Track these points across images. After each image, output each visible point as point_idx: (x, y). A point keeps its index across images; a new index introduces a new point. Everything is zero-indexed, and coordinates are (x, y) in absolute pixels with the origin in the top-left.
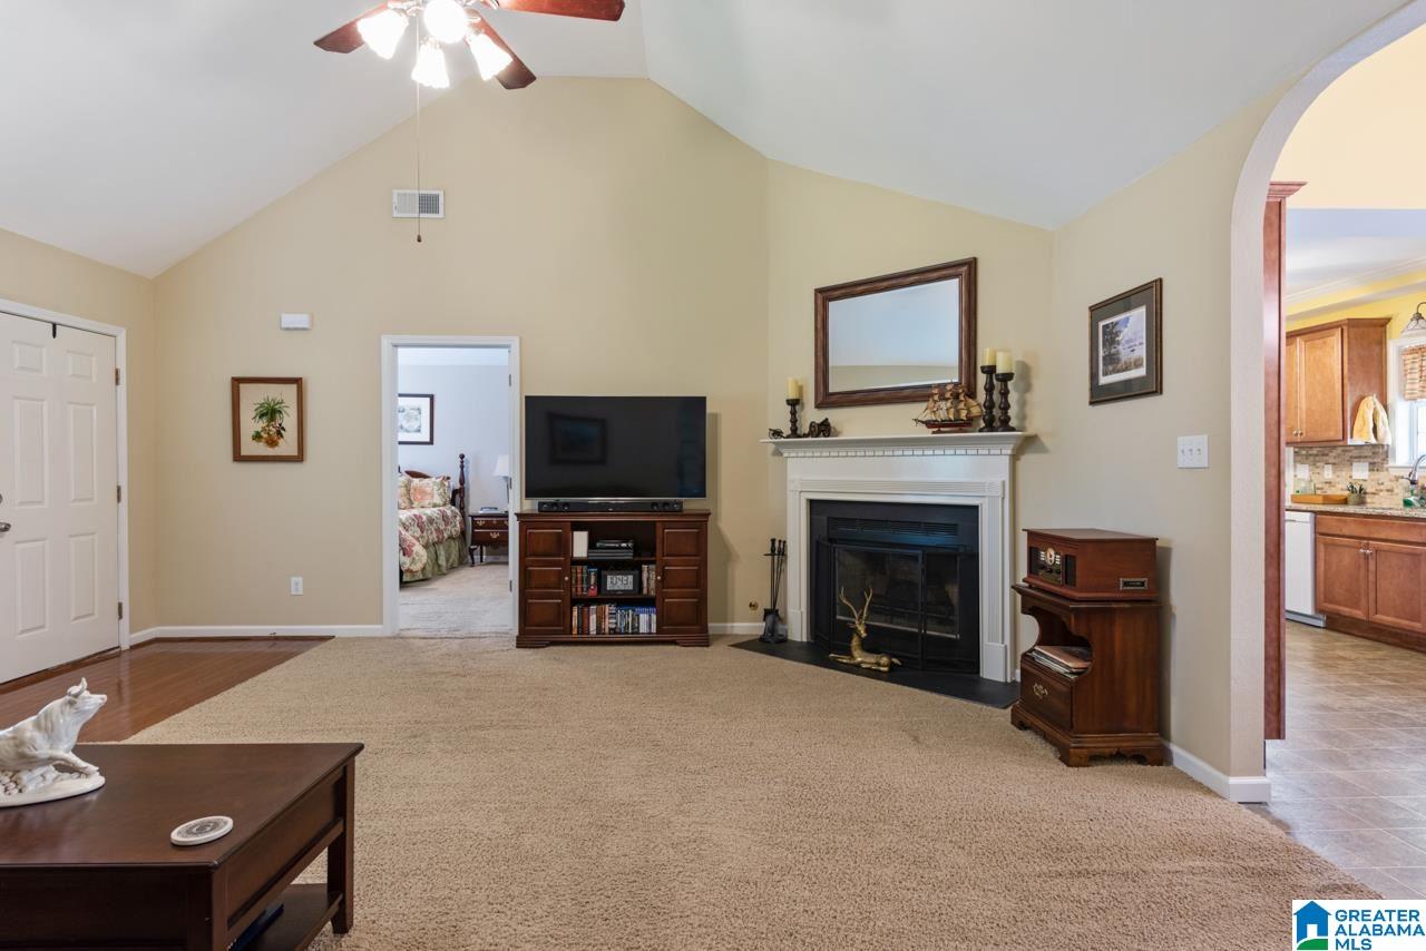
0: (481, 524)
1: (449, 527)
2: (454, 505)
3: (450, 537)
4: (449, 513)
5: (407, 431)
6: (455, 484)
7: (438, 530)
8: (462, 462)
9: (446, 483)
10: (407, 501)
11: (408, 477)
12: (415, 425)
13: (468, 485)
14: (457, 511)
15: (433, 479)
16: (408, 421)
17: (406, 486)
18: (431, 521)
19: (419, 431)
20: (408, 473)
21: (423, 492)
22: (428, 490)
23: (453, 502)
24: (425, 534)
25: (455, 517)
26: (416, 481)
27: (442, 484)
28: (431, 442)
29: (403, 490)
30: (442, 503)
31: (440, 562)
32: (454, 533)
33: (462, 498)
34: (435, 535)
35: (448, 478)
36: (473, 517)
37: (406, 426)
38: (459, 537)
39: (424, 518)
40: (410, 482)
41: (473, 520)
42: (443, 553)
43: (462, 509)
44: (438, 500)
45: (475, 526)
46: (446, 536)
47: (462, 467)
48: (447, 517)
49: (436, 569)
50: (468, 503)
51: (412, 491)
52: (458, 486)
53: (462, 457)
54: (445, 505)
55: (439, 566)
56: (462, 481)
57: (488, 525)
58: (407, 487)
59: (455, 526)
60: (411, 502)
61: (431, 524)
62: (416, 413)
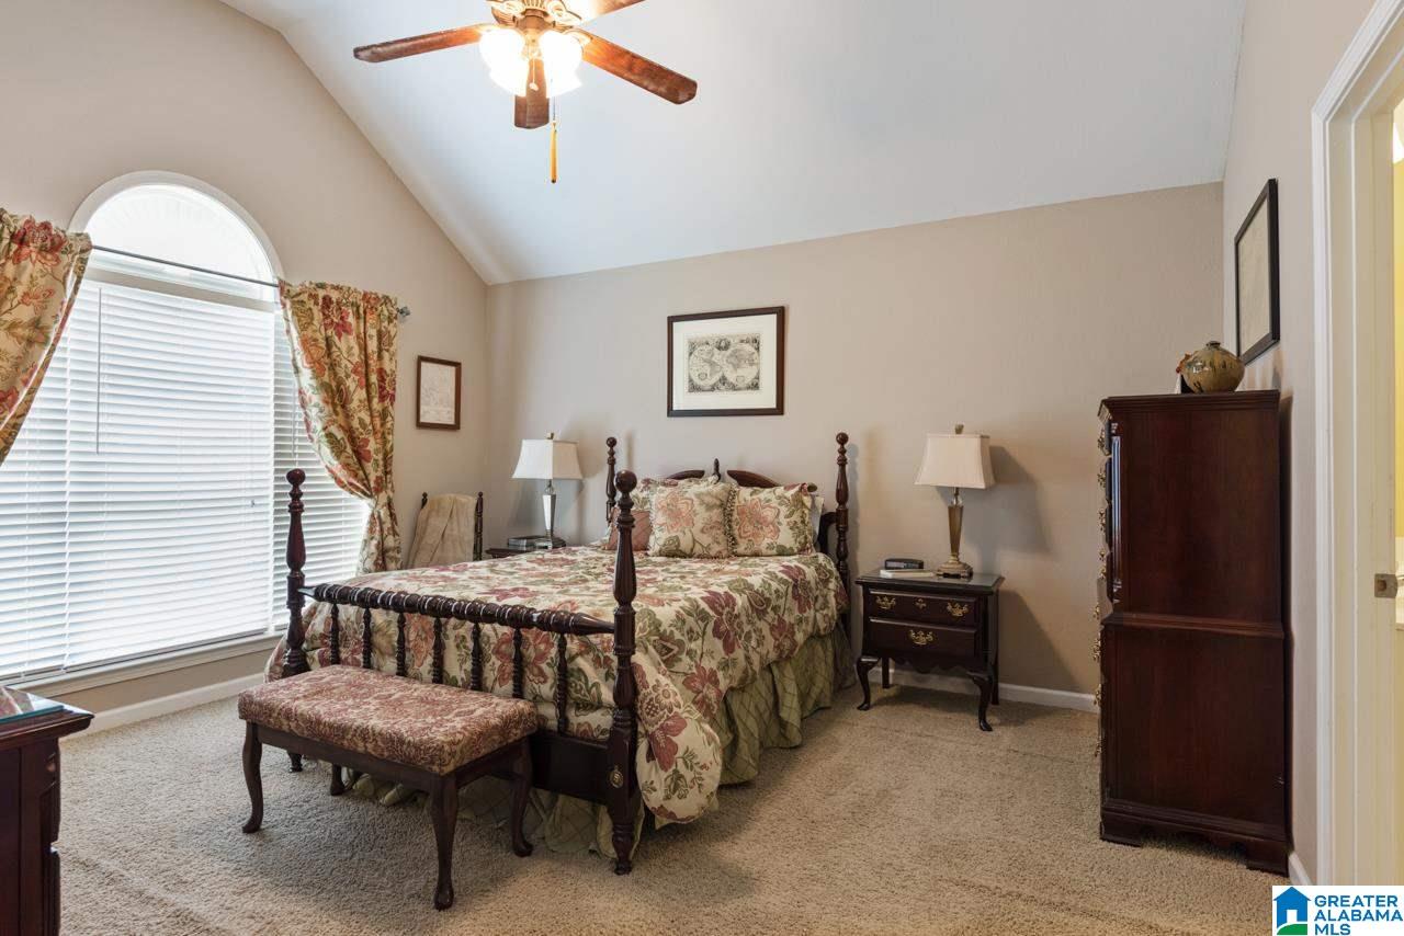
0: (886, 604)
1: (810, 613)
2: (824, 550)
3: (815, 636)
4: (810, 573)
5: (734, 388)
6: (826, 499)
7: (780, 628)
8: (842, 452)
9: (807, 500)
10: (721, 538)
11: (734, 482)
12: (748, 374)
13: (856, 503)
14: (832, 567)
15: (780, 490)
16: (736, 367)
17: (722, 505)
18: (760, 604)
19: (755, 386)
20: (732, 474)
21: (759, 522)
22: (769, 514)
23: (822, 543)
24: (739, 653)
25: (826, 582)
26: (745, 492)
27: (798, 502)
28: (779, 410)
29: (716, 514)
30: (796, 547)
31: (784, 714)
32: (822, 625)
33: (842, 533)
34: (770, 642)
35: (812, 488)
36: (867, 586)
37: (731, 378)
38: (831, 635)
39: (741, 600)
40: (732, 495)
41: (866, 594)
42: (792, 688)
43: (843, 558)
44: (786, 538)
45: (872, 607)
46: (800, 637)
47: (842, 463)
48: (806, 585)
49: (774, 730)
50: (856, 546)
51: (735, 516)
52: (833, 506)
53: (843, 439)
54: (802, 550)
55: (783, 724)
56: (842, 494)
57: (904, 610)
58: (726, 506)
59: (825, 605)
60: (734, 542)
61: (761, 614)
62: (749, 348)
